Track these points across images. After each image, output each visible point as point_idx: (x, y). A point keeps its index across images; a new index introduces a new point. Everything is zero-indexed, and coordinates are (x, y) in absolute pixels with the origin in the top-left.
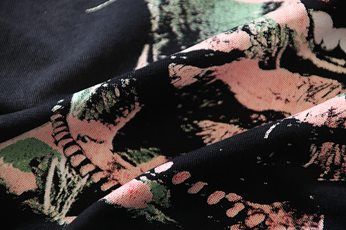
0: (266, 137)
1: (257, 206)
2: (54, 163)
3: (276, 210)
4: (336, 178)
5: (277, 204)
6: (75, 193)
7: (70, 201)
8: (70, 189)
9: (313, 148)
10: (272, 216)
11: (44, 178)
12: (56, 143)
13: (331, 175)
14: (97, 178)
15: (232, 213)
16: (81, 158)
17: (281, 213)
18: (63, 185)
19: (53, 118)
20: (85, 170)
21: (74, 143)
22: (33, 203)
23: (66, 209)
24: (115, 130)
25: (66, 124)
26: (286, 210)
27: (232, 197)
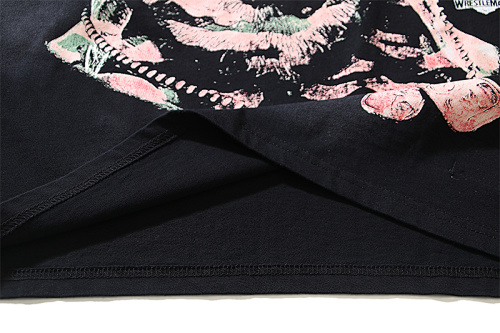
0: (221, 60)
1: (226, 94)
2: (90, 48)
3: (237, 95)
4: (265, 72)
5: (236, 92)
6: (102, 62)
7: (100, 66)
8: (99, 59)
9: (247, 61)
10: (235, 97)
11: (85, 54)
12: (90, 36)
13: (262, 71)
14: (114, 53)
15: (213, 99)
16: (105, 44)
17: (240, 95)
18: (95, 58)
19: (83, 19)
20: (107, 49)
21: (99, 37)
22: (79, 66)
23: (98, 69)
24: (122, 28)
25: (90, 23)
26: (242, 93)
27: (211, 92)
